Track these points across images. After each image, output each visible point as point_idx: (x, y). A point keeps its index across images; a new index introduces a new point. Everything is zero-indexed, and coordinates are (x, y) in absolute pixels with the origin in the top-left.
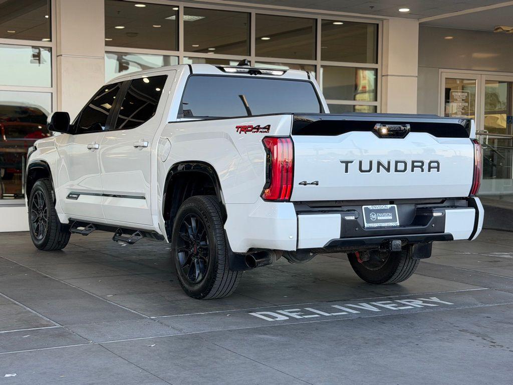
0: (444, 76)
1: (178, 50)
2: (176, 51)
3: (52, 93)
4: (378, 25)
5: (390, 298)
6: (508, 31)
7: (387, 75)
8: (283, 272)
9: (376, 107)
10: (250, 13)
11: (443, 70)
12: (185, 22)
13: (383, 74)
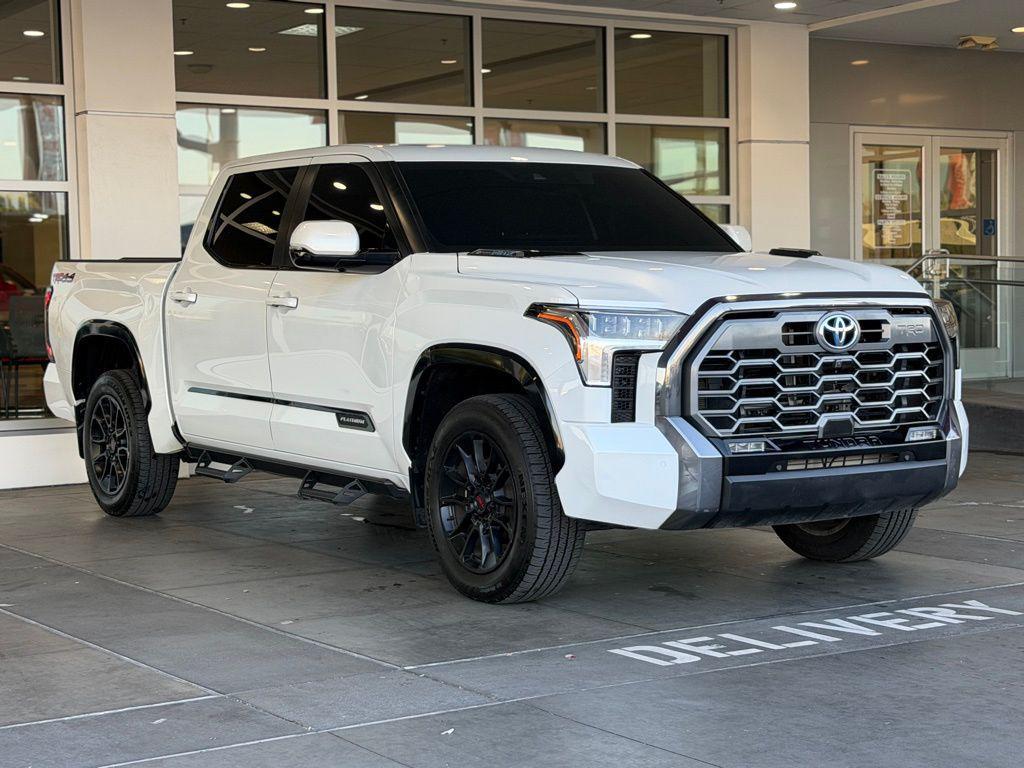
0: (861, 139)
1: (326, 97)
2: (321, 98)
3: (66, 193)
4: (726, 38)
5: (881, 606)
6: (986, 45)
7: (750, 141)
8: (620, 556)
9: (727, 207)
10: (471, 18)
11: (857, 128)
12: (339, 39)
13: (740, 140)
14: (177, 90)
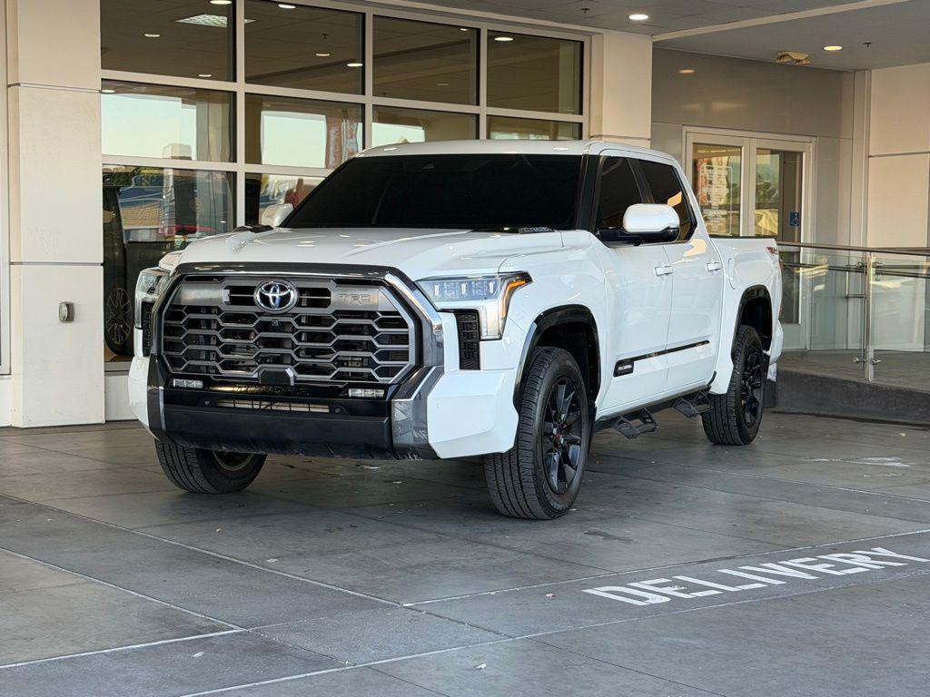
0: (692, 139)
2: (231, 81)
4: (582, 43)
6: (799, 61)
7: (600, 136)
10: (364, 15)
11: (689, 129)
13: (592, 134)
14: (102, 68)
